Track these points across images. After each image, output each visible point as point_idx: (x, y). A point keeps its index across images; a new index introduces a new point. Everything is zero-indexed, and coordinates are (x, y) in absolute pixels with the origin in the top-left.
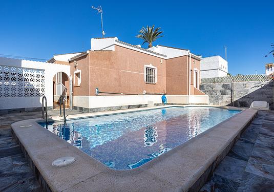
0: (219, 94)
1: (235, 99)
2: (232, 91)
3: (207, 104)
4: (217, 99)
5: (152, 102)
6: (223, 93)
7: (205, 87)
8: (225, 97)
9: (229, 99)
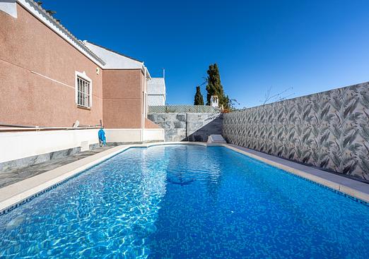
0: (172, 127)
1: (190, 133)
2: (187, 123)
3: (163, 141)
4: (171, 134)
5: (86, 142)
6: (177, 126)
7: (155, 118)
8: (179, 130)
9: (184, 133)
